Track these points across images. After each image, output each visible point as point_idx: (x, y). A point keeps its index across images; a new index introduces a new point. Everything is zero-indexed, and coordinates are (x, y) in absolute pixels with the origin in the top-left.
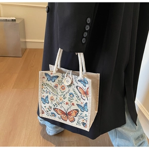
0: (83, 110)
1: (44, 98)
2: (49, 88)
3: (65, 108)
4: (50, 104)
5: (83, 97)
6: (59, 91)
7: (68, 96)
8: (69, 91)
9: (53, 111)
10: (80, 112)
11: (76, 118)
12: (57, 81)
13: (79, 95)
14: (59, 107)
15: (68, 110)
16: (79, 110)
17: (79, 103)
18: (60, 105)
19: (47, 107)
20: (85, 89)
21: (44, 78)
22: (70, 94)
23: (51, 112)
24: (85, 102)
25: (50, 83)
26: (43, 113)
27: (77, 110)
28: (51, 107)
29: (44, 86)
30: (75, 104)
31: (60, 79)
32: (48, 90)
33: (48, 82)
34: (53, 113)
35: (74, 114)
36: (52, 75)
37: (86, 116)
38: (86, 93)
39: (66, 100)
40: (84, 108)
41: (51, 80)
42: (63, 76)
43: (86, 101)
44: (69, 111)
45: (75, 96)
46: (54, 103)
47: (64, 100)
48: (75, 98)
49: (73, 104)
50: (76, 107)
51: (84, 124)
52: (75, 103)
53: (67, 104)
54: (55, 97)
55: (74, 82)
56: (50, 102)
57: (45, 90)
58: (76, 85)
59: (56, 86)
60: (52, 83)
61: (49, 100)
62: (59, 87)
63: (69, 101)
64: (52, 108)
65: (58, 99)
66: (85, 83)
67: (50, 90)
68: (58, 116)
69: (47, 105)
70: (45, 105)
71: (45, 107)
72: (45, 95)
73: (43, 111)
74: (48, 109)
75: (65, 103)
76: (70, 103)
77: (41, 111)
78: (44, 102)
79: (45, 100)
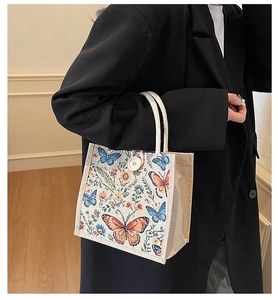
0: (156, 219)
1: (89, 194)
2: (100, 176)
3: (123, 214)
4: (98, 207)
5: (159, 193)
6: (117, 182)
7: (132, 191)
8: (135, 182)
9: (100, 221)
10: (151, 223)
11: (143, 236)
12: (116, 162)
13: (153, 188)
14: (112, 213)
15: (128, 218)
16: (150, 218)
17: (151, 204)
18: (116, 208)
19: (90, 214)
20: (163, 175)
21: (95, 155)
22: (137, 188)
23: (97, 223)
24: (161, 201)
26: (82, 228)
27: (146, 219)
28: (98, 213)
29: (93, 172)
30: (144, 207)
31: (122, 160)
32: (98, 180)
33: (100, 165)
34: (102, 228)
35: (139, 227)
37: (162, 230)
38: (164, 183)
39: (128, 199)
40: (158, 215)
41: (107, 160)
43: (165, 199)
44: (131, 220)
45: (145, 191)
46: (105, 204)
47: (124, 199)
48: (145, 195)
49: (140, 207)
50: (144, 213)
51: (156, 249)
52: (144, 205)
53: (129, 205)
54: (108, 193)
55: (146, 166)
56: (98, 201)
57: (93, 179)
59: (114, 174)
60: (108, 167)
61: (97, 198)
62: (119, 174)
63: (133, 200)
64: (100, 215)
65: (114, 196)
66: (164, 162)
67: (103, 179)
68: (108, 232)
69: (92, 209)
70: (87, 209)
71: (87, 212)
72: (92, 188)
73: (82, 223)
74: (93, 217)
75: (125, 203)
76: (134, 205)
77: (79, 223)
78: (87, 203)
79: (89, 199)
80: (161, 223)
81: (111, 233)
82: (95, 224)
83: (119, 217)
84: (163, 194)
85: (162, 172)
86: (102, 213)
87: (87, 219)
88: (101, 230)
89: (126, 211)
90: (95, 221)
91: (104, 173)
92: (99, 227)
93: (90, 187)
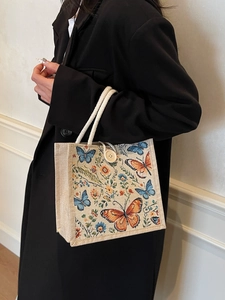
0: (146, 196)
1: (79, 197)
2: (83, 176)
3: (121, 202)
4: (94, 206)
5: (141, 175)
6: (100, 177)
7: (117, 181)
8: (116, 172)
9: (100, 219)
10: (144, 201)
11: (142, 215)
12: (94, 159)
13: (133, 172)
14: (110, 206)
15: (125, 204)
16: (141, 197)
17: (138, 186)
18: (112, 200)
19: (87, 217)
20: (142, 158)
21: (74, 156)
22: (121, 177)
23: (96, 223)
25: (84, 165)
26: (78, 235)
27: (139, 199)
28: (96, 212)
29: (76, 174)
30: (134, 190)
31: (96, 155)
32: (83, 180)
33: (80, 165)
34: (102, 225)
36: (86, 150)
37: (154, 203)
39: (119, 188)
40: (147, 192)
41: (85, 159)
42: (101, 150)
43: (148, 177)
45: (128, 177)
46: (100, 201)
47: (115, 190)
48: (129, 181)
49: (130, 191)
50: (136, 195)
51: (155, 220)
52: (133, 188)
53: (122, 193)
54: (98, 190)
56: (92, 201)
57: (78, 181)
58: (125, 158)
59: (94, 170)
60: (87, 165)
61: (90, 197)
62: (99, 170)
63: (123, 187)
64: (99, 213)
65: (105, 190)
66: (141, 148)
67: (87, 178)
68: (109, 226)
69: (88, 211)
70: (82, 213)
71: (84, 216)
72: (80, 190)
73: (77, 230)
74: (91, 218)
75: (118, 193)
76: (126, 192)
77: (75, 232)
78: (80, 206)
79: (81, 202)
80: (151, 198)
81: (112, 225)
82: (94, 224)
83: (117, 207)
84: (146, 174)
86: (100, 209)
87: (84, 223)
88: (101, 227)
89: (121, 200)
90: (94, 221)
91: (86, 172)
92: (98, 226)
93: (77, 190)
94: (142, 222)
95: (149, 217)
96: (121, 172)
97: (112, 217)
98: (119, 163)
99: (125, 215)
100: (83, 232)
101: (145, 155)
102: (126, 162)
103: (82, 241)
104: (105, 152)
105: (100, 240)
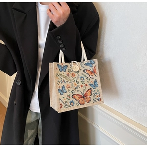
0: (94, 88)
1: (61, 88)
2: (62, 78)
3: (81, 91)
4: (68, 93)
6: (71, 78)
7: (79, 80)
9: (71, 99)
10: (93, 90)
11: (92, 97)
12: (67, 70)
13: (88, 76)
14: (76, 93)
15: (84, 92)
16: (92, 88)
17: (90, 83)
18: (77, 89)
19: (65, 98)
20: (92, 69)
21: (57, 69)
22: (81, 78)
23: (70, 101)
24: (94, 80)
25: (62, 73)
26: (61, 107)
27: (90, 89)
28: (69, 95)
29: (58, 77)
30: (88, 85)
31: (68, 68)
32: (62, 80)
33: (60, 73)
34: (72, 102)
35: (89, 94)
36: (62, 66)
37: (98, 91)
38: (93, 72)
39: (80, 84)
40: (94, 85)
42: (71, 65)
43: (95, 78)
45: (85, 78)
46: (71, 90)
47: (78, 85)
48: (86, 80)
49: (86, 85)
50: (89, 87)
51: (99, 99)
53: (82, 86)
54: (70, 85)
56: (67, 90)
57: (60, 81)
58: (83, 69)
59: (68, 75)
60: (64, 73)
61: (66, 89)
62: (70, 75)
63: (82, 83)
64: (71, 96)
65: (73, 85)
67: (64, 79)
68: (76, 102)
69: (65, 95)
70: (63, 96)
71: (63, 98)
72: (61, 85)
73: (61, 105)
74: (67, 98)
75: (80, 86)
76: (84, 85)
77: (59, 106)
78: (62, 93)
79: (62, 91)
80: (97, 88)
81: (77, 102)
82: (69, 102)
83: (80, 93)
84: (94, 77)
85: (91, 68)
86: (71, 94)
87: (64, 101)
88: (72, 103)
89: (82, 89)
90: (68, 100)
91: (64, 76)
92: (70, 103)
93: (60, 85)
94: (92, 100)
95: (96, 97)
96: (81, 76)
97: (77, 98)
98: (81, 72)
99: (83, 97)
100: (63, 106)
101: (93, 67)
102: (84, 71)
103: (63, 110)
104: (73, 66)
105: (72, 109)
